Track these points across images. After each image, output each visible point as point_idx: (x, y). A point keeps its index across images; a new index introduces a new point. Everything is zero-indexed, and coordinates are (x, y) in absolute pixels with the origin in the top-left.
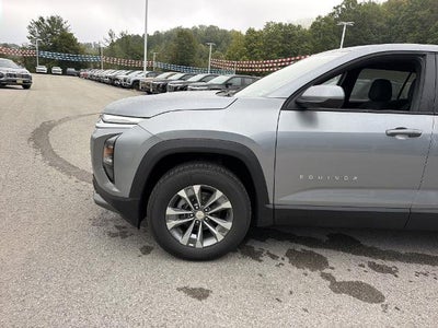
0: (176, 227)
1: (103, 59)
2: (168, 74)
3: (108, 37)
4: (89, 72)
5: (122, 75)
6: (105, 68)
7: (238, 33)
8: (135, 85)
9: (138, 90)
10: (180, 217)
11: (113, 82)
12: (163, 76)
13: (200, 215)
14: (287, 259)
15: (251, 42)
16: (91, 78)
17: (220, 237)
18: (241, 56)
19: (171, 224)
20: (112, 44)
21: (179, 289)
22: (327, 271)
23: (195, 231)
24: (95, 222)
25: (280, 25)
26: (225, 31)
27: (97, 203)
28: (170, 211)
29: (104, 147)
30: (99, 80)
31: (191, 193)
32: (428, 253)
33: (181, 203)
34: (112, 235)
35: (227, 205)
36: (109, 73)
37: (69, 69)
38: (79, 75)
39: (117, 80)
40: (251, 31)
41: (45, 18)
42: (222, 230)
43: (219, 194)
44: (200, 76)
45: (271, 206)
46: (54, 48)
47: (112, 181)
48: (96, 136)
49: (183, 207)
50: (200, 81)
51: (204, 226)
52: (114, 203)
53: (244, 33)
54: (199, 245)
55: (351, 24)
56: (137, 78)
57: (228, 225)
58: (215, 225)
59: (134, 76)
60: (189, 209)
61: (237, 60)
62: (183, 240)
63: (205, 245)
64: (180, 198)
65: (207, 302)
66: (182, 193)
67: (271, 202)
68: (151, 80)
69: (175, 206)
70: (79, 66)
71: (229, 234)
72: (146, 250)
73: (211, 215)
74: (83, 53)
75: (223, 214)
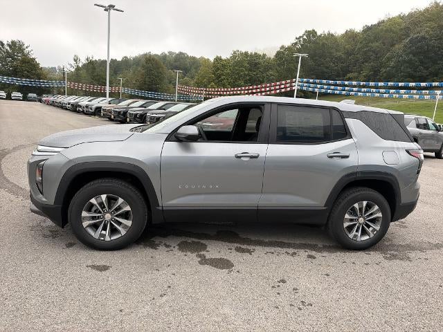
0: (90, 226)
1: (67, 84)
2: (130, 101)
3: (73, 63)
4: (51, 98)
5: (84, 101)
6: (70, 94)
7: (205, 60)
8: (97, 112)
9: (100, 116)
10: (93, 218)
11: (75, 109)
12: (124, 104)
13: (108, 217)
14: (177, 247)
15: (218, 69)
16: (53, 104)
17: (123, 232)
18: (210, 82)
19: (85, 224)
20: (78, 69)
21: (87, 266)
22: (202, 253)
23: (104, 229)
24: (32, 228)
25: (246, 53)
26: (194, 58)
27: (33, 211)
28: (84, 214)
29: (36, 169)
30: (62, 107)
31: (99, 201)
32: (286, 241)
33: (94, 209)
34: (45, 236)
35: (128, 208)
36: (72, 100)
37: (30, 95)
38: (40, 101)
39: (80, 106)
40: (218, 59)
41: (5, 43)
42: (125, 227)
43: (121, 200)
44: (161, 104)
45: (160, 208)
46: (15, 73)
47: (42, 193)
48: (31, 161)
49: (95, 212)
50: (160, 108)
51: (111, 224)
52: (44, 210)
53: (212, 60)
54: (108, 239)
55: (305, 55)
56: (99, 105)
57: (129, 223)
58: (120, 223)
59: (97, 102)
60: (100, 212)
61: (205, 86)
62: (95, 235)
63: (112, 239)
64: (92, 205)
65: (107, 273)
66: (93, 201)
67: (160, 205)
68: (113, 107)
69: (89, 210)
70: (41, 91)
71: (130, 230)
72: (70, 245)
73: (116, 216)
74: (45, 78)
75: (126, 215)
